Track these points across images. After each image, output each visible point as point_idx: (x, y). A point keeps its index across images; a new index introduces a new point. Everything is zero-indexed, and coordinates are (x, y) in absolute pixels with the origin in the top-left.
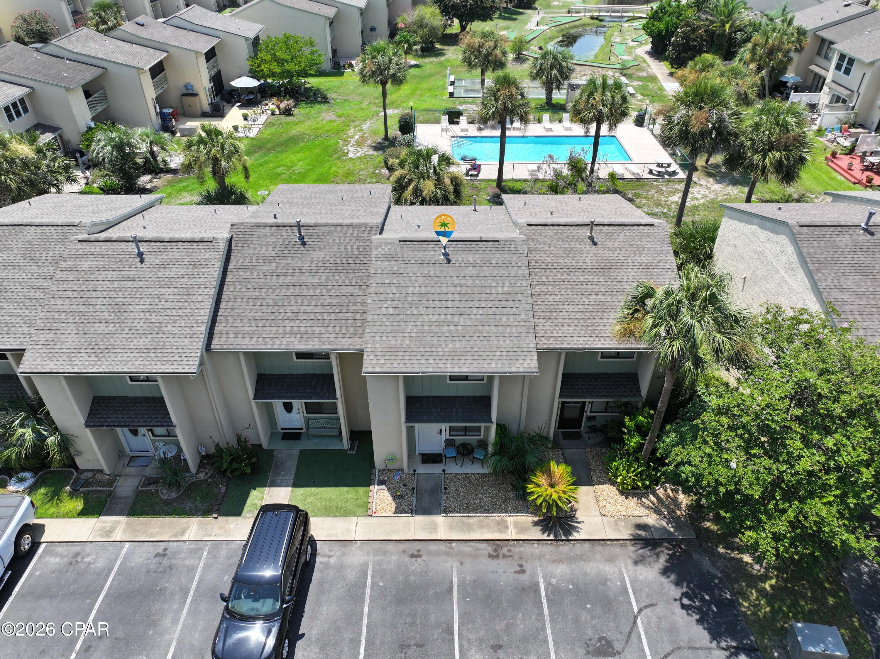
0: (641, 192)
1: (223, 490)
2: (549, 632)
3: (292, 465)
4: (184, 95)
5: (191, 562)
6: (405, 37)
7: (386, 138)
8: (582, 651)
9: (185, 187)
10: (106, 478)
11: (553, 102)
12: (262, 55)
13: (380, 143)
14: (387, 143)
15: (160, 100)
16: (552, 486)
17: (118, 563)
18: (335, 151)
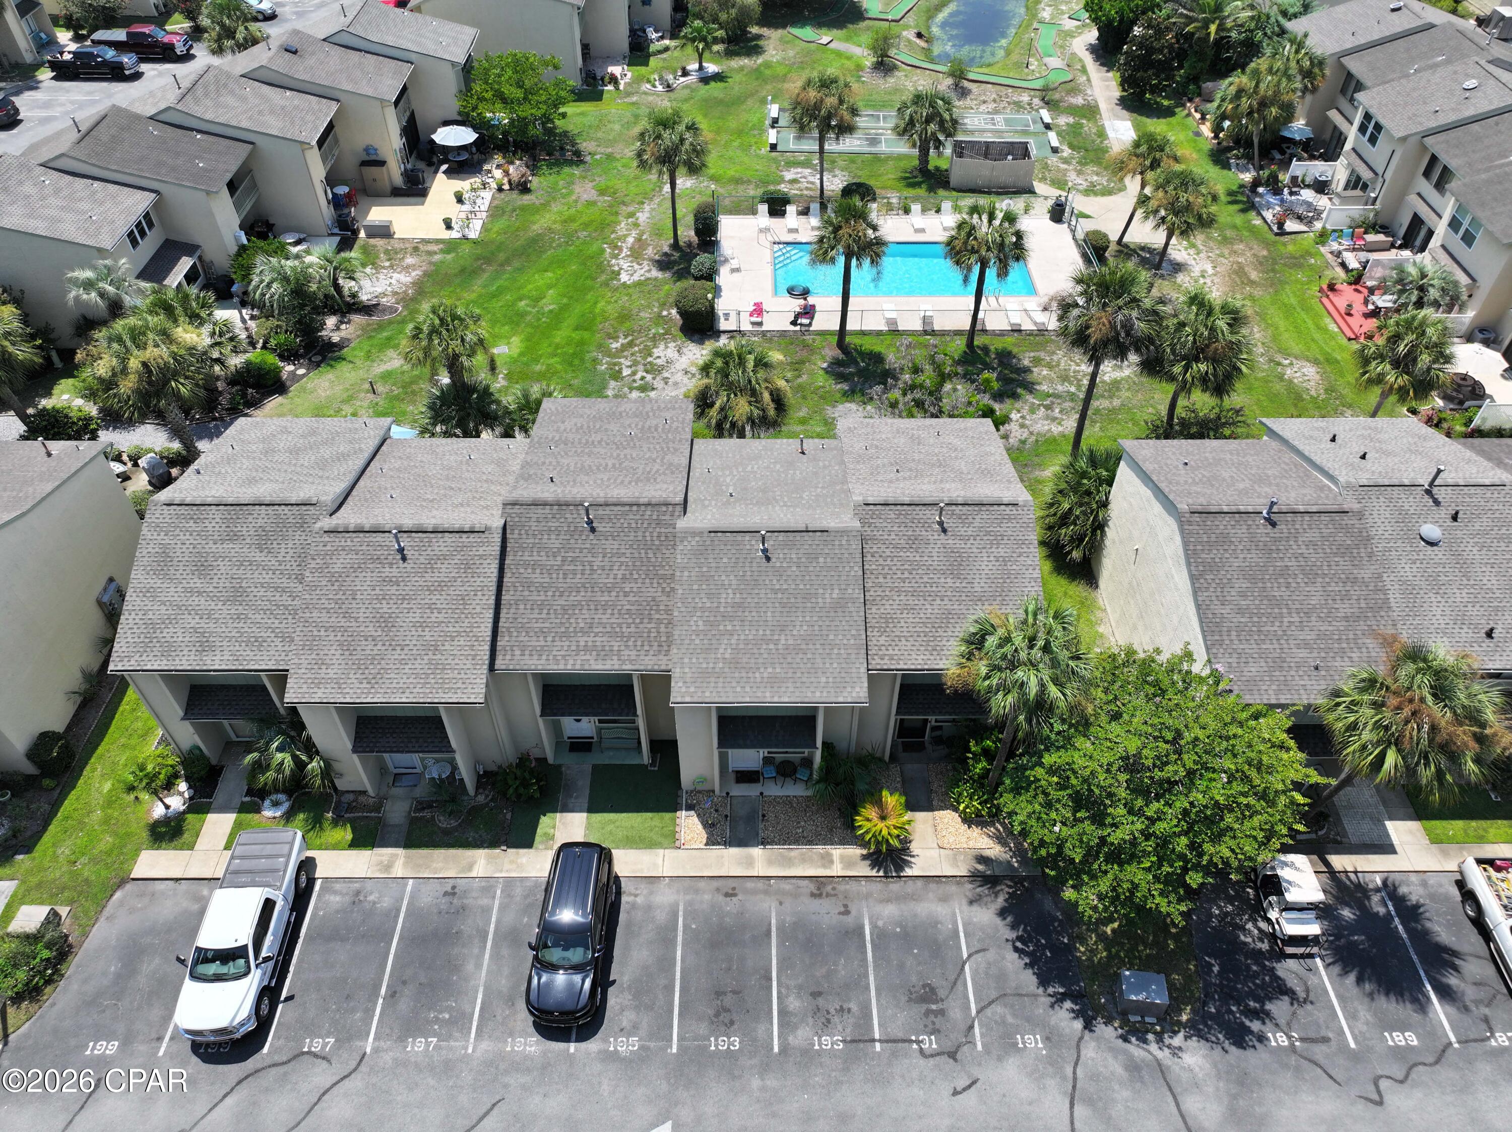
0: (1042, 355)
1: (509, 816)
2: (872, 978)
3: (584, 784)
4: (365, 163)
5: (485, 901)
6: (699, 30)
7: (675, 246)
8: (904, 999)
9: (389, 339)
10: (371, 801)
11: (931, 167)
12: (477, 87)
13: (666, 254)
14: (677, 255)
15: (331, 180)
16: (883, 818)
17: (405, 902)
18: (601, 268)
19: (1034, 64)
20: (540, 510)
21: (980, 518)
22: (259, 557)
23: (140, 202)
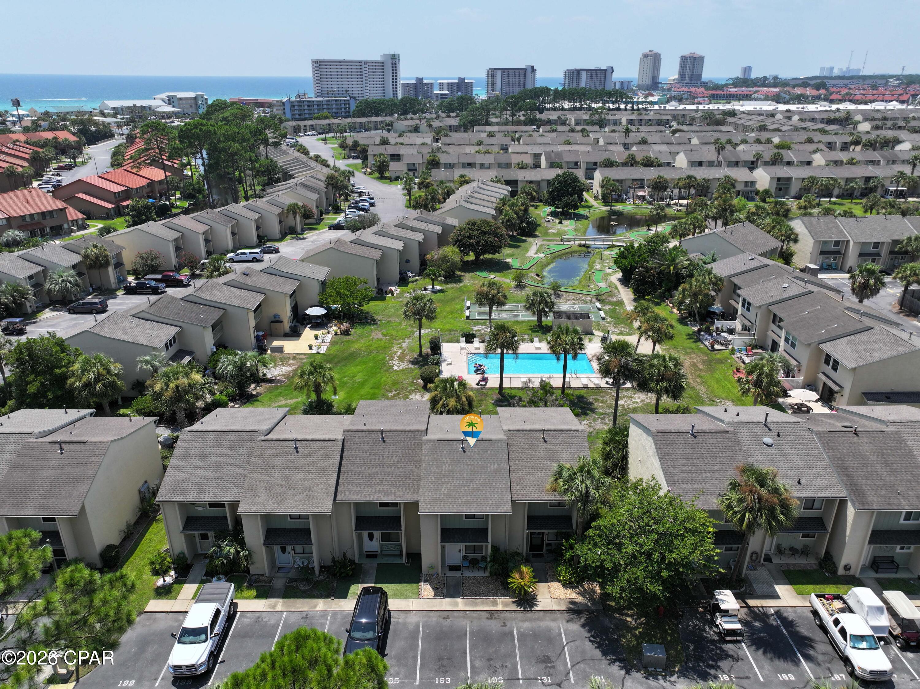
0: (599, 397)
1: (335, 585)
2: (517, 653)
3: (374, 572)
4: (272, 322)
5: (322, 621)
6: (433, 271)
7: (420, 355)
8: (534, 661)
9: (280, 393)
10: (266, 579)
11: (543, 324)
12: (328, 291)
13: (416, 358)
14: (421, 359)
15: (257, 328)
16: (522, 579)
17: (282, 621)
18: (384, 365)
19: (592, 286)
20: (360, 433)
21: (561, 437)
22: (230, 453)
23: (172, 331)
